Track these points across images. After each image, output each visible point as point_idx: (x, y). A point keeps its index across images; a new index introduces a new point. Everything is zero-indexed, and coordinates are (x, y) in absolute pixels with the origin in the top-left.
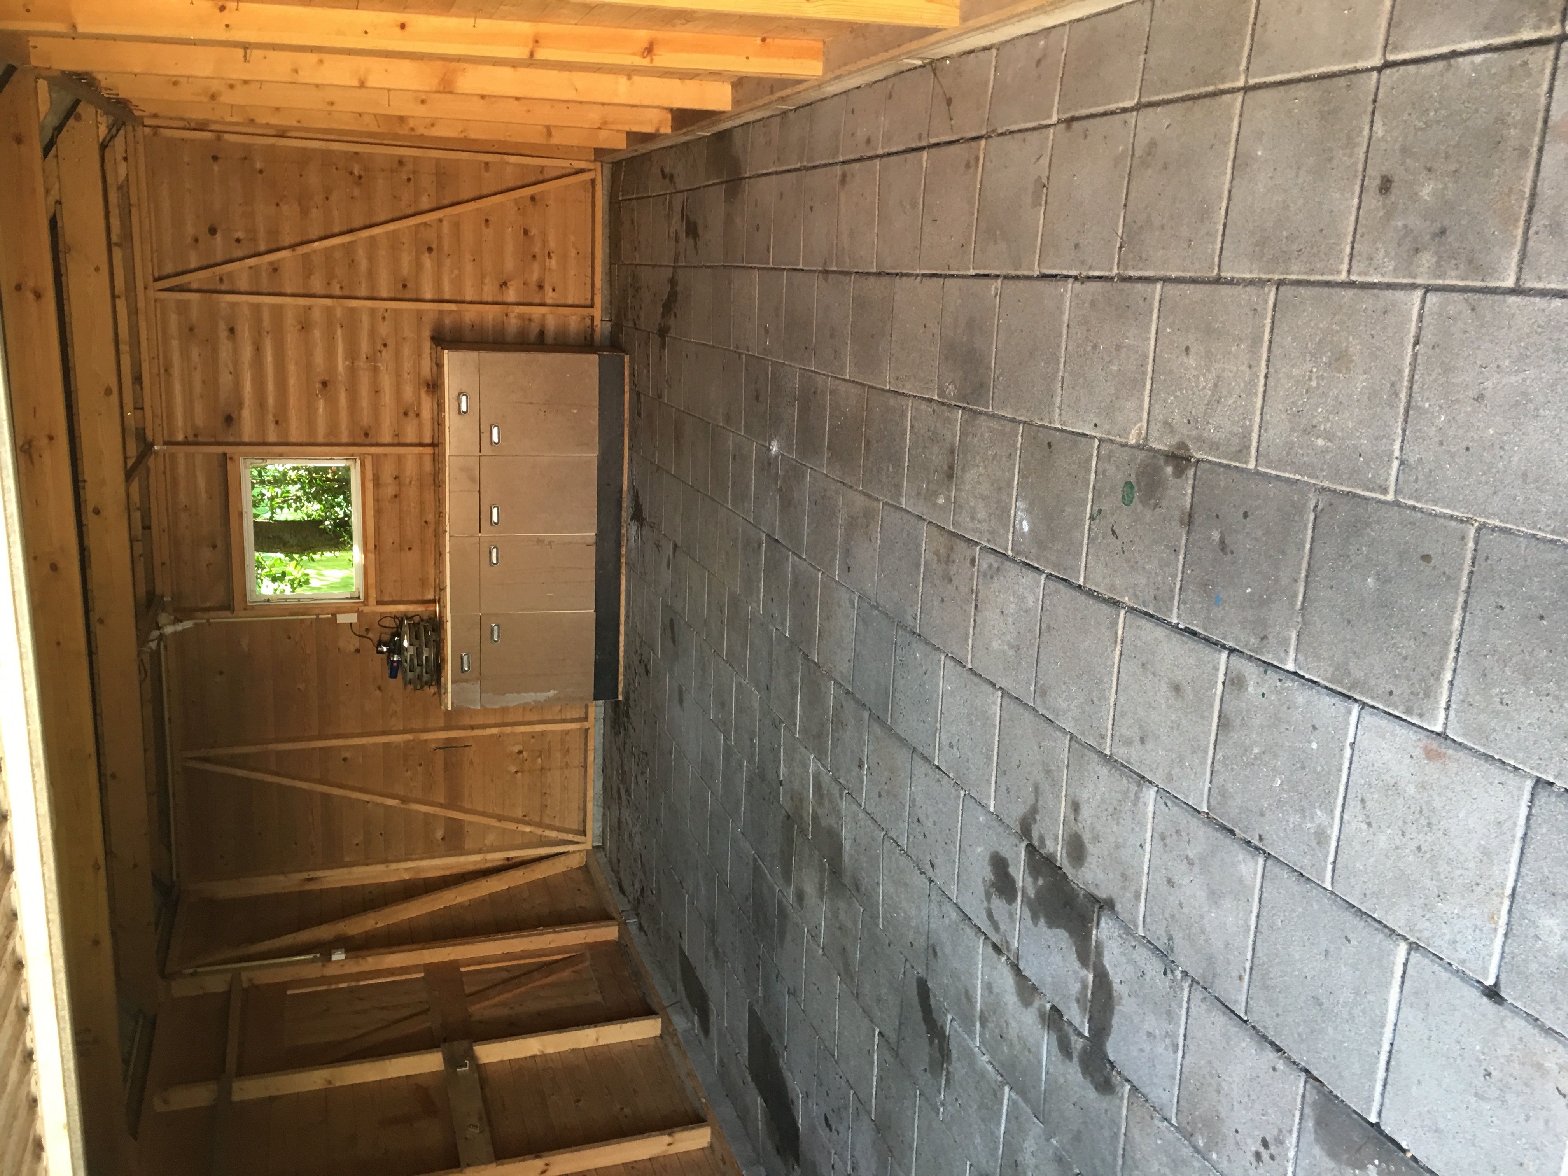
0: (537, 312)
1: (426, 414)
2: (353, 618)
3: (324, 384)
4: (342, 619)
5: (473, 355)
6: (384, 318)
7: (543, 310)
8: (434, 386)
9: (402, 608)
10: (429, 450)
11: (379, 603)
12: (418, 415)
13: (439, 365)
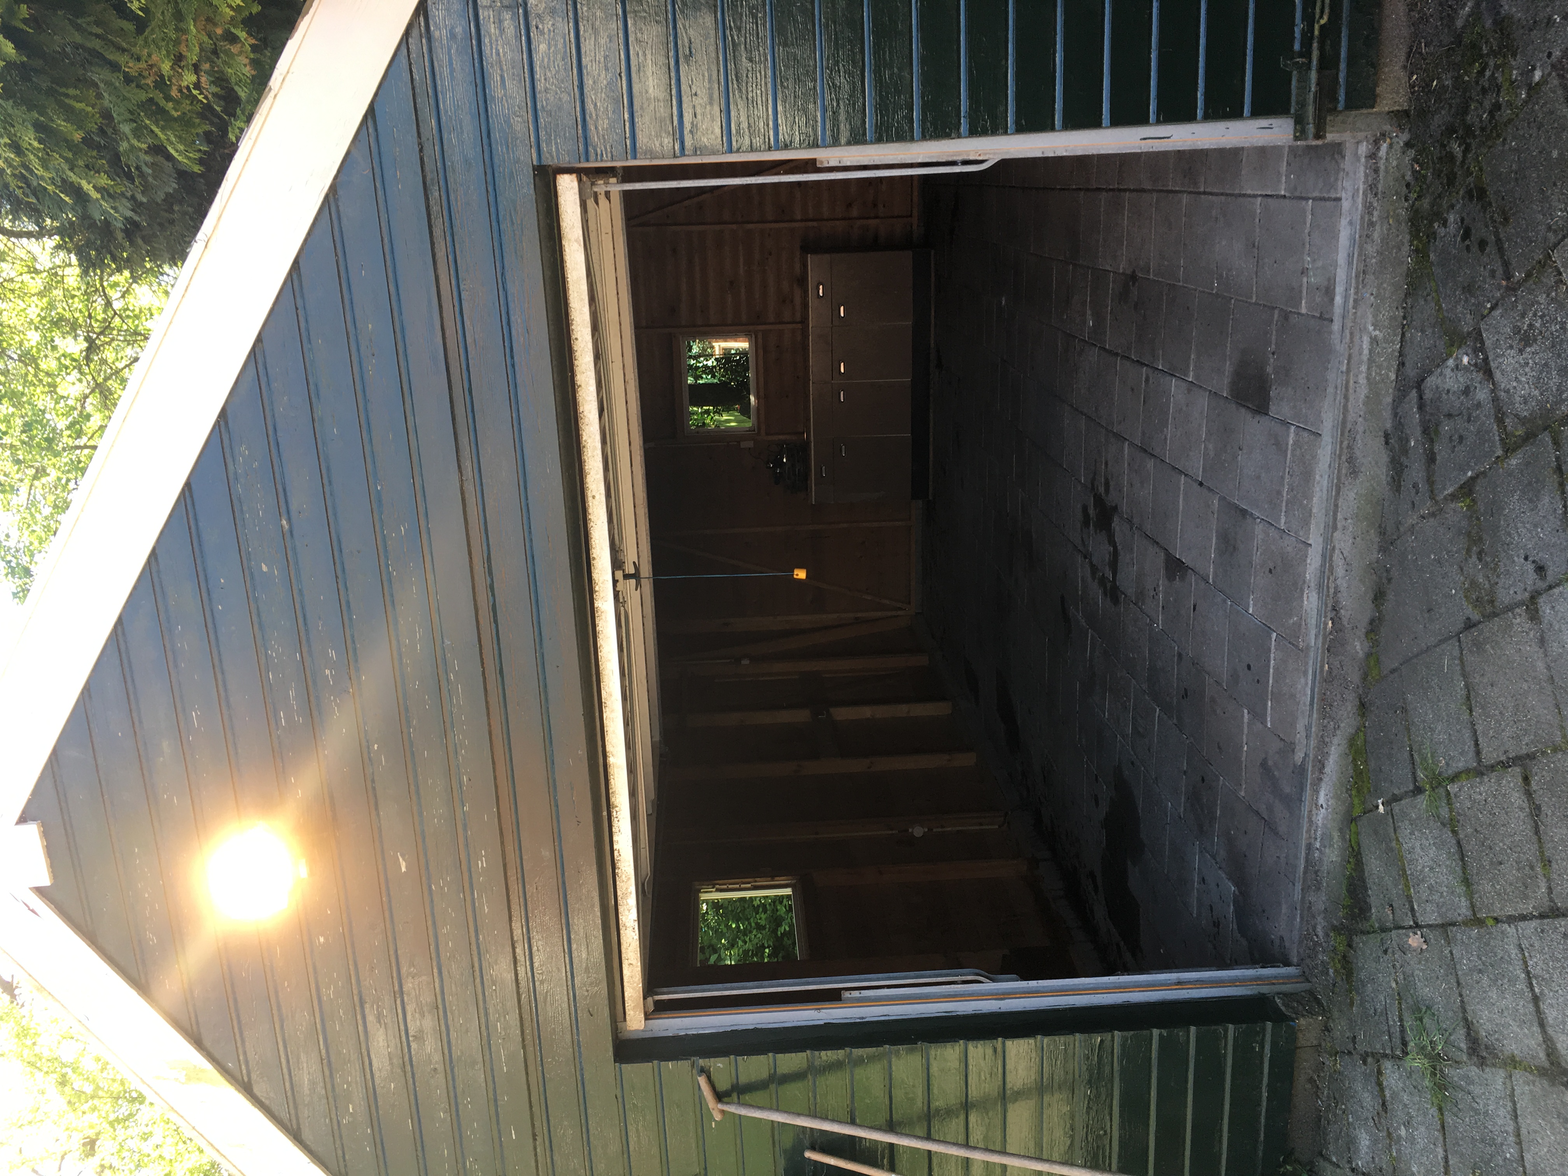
0: (873, 222)
1: (798, 300)
2: (750, 444)
3: (732, 283)
4: (744, 445)
5: (827, 257)
6: (769, 235)
7: (878, 221)
8: (802, 281)
9: (781, 437)
10: (799, 326)
11: (767, 434)
12: (792, 302)
13: (805, 266)
